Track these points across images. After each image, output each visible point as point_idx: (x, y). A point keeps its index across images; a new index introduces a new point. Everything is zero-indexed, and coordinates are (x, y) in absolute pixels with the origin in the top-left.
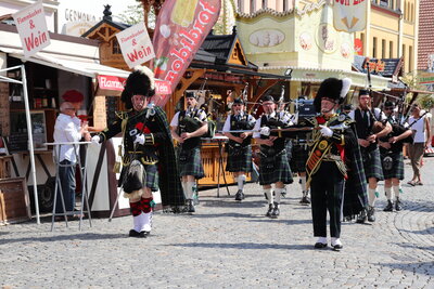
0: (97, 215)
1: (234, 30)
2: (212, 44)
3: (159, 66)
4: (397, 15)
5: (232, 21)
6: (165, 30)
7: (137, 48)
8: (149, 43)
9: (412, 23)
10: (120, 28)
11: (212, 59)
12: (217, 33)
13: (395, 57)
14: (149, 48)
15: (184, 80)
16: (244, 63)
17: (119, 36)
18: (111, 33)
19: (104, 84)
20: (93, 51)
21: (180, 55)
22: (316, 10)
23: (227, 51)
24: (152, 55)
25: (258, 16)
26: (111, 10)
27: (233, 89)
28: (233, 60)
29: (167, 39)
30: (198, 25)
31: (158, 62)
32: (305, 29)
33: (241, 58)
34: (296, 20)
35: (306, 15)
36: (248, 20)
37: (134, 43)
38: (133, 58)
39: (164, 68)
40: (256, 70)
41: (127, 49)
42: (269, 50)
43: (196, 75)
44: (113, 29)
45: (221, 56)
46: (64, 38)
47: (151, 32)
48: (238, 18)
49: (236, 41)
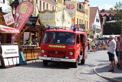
1: (38, 15)
2: (31, 19)
3: (16, 25)
4: (84, 12)
5: (37, 13)
6: (17, 15)
7: (10, 20)
8: (13, 18)
9: (88, 15)
10: (5, 14)
11: (31, 23)
12: (34, 16)
13: (83, 24)
14: (13, 20)
15: (23, 29)
16: (41, 25)
17: (4, 16)
18: (2, 15)
21: (22, 22)
22: (61, 10)
23: (36, 21)
24: (14, 22)
25: (45, 11)
26: (2, 8)
27: (37, 32)
28: (37, 24)
29: (18, 17)
30: (27, 13)
31: (16, 24)
32: (58, 15)
33: (40, 23)
34: (56, 13)
35: (58, 12)
36: (42, 12)
37: (9, 18)
38: (8, 22)
39: (17, 25)
40: (44, 27)
41: (6, 20)
42: (48, 21)
43: (27, 28)
44: (3, 14)
45: (34, 22)
47: (13, 15)
48: (39, 12)
49: (39, 18)
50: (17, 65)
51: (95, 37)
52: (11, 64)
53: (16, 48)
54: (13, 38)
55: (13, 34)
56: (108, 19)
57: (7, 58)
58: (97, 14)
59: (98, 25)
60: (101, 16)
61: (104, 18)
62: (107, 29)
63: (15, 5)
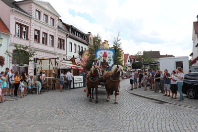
0: (72, 88)
6: (83, 59)
8: (80, 61)
17: (75, 60)
19: (73, 68)
20: (71, 62)
24: (81, 63)
37: (78, 61)
41: (76, 62)
46: (66, 60)
47: (81, 59)
50: (82, 87)
51: (128, 70)
52: (78, 86)
53: (81, 77)
54: (80, 72)
55: (80, 70)
56: (134, 61)
57: (77, 83)
58: (129, 58)
59: (129, 64)
60: (130, 58)
61: (133, 60)
62: (134, 66)
63: (81, 53)
